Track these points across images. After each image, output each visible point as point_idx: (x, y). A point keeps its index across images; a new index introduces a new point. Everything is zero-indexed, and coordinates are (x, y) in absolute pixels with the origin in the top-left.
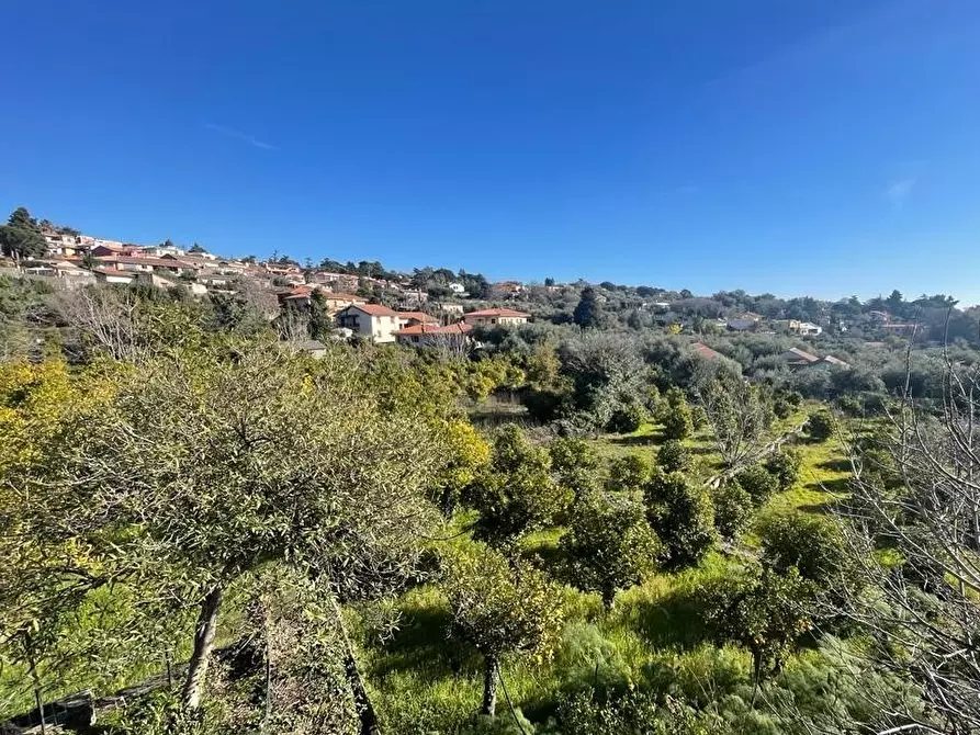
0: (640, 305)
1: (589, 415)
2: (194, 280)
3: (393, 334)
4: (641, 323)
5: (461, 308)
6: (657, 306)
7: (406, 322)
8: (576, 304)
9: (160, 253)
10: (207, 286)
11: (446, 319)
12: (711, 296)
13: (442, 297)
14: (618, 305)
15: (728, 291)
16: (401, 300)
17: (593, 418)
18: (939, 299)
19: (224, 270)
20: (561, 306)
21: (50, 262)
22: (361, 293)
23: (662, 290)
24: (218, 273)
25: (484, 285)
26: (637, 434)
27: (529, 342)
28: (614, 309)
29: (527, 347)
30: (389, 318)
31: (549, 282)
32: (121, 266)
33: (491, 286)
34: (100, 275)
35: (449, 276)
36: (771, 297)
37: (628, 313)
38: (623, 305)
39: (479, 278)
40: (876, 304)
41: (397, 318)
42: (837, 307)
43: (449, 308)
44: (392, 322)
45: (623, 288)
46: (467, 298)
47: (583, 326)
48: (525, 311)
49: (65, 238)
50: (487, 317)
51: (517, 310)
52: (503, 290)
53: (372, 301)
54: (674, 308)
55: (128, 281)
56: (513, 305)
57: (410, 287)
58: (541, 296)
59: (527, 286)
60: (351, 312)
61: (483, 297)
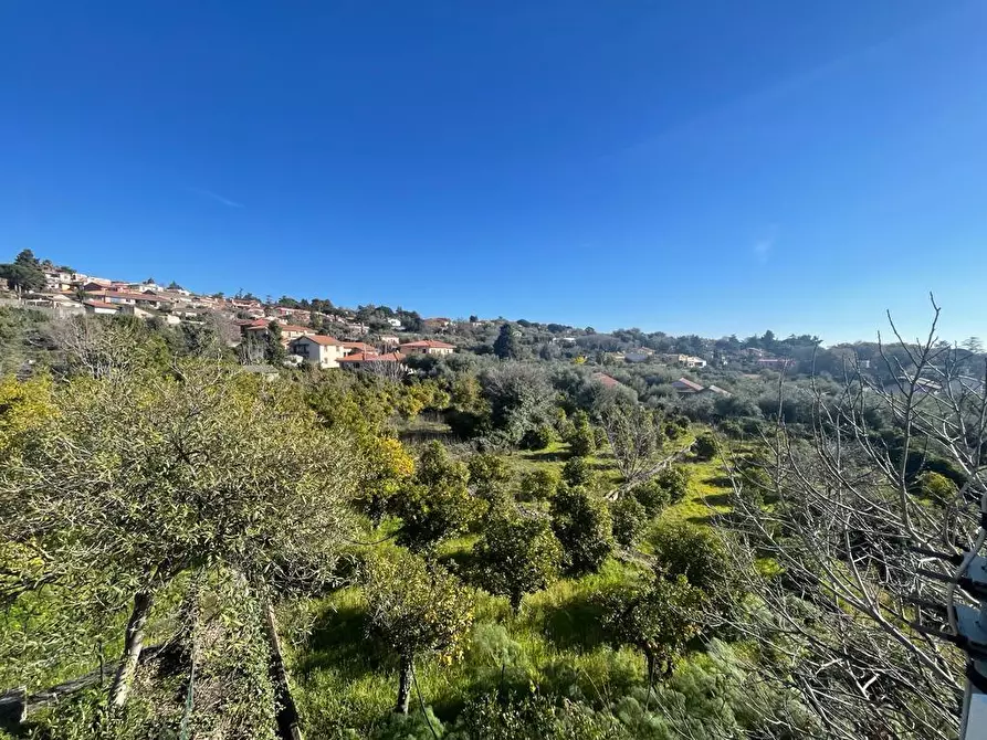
0: (550, 339)
1: (504, 434)
2: (170, 312)
3: (337, 361)
4: (551, 355)
5: (397, 340)
6: (565, 341)
7: (350, 350)
8: (496, 338)
9: (142, 289)
10: (180, 317)
11: (384, 349)
12: (611, 332)
13: (381, 330)
14: (532, 339)
15: (626, 329)
16: (346, 332)
17: (507, 436)
18: (805, 338)
19: (196, 304)
20: (483, 340)
21: (47, 295)
22: (313, 326)
23: (570, 327)
24: (191, 307)
25: (418, 320)
26: (546, 451)
27: (454, 369)
28: (529, 343)
29: (453, 373)
30: (334, 348)
31: (473, 319)
32: (108, 300)
33: (423, 321)
34: (90, 307)
35: (389, 313)
36: (663, 335)
37: (540, 346)
39: (413, 315)
40: (753, 342)
41: (341, 348)
42: (719, 344)
43: (387, 339)
44: (338, 350)
45: (536, 325)
46: (403, 331)
47: (501, 357)
48: (452, 344)
49: (62, 276)
50: (419, 347)
51: (446, 342)
52: (434, 325)
53: (321, 333)
54: (579, 343)
55: (113, 312)
56: (442, 337)
57: (354, 321)
58: (466, 331)
59: (454, 322)
60: (302, 342)
61: (417, 331)
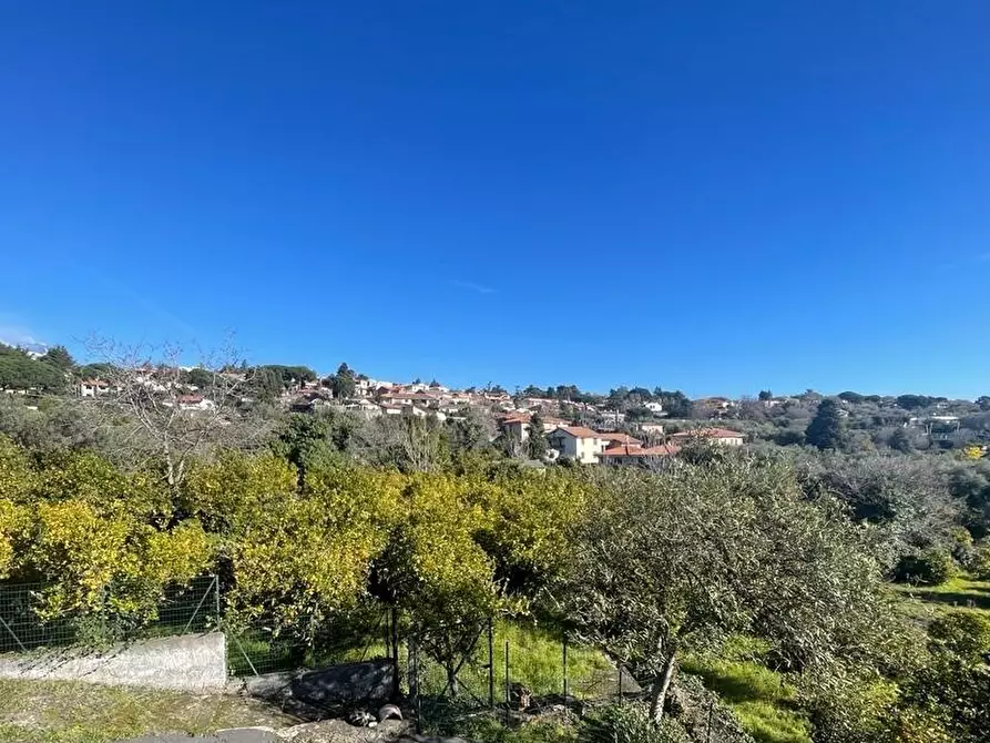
0: (906, 420)
2: (437, 409)
3: (595, 455)
4: (910, 443)
5: (660, 428)
6: (936, 421)
7: (607, 443)
9: (416, 389)
10: (446, 414)
11: (646, 441)
13: (641, 418)
14: (869, 421)
16: (599, 421)
19: (456, 400)
20: (784, 424)
22: (564, 416)
23: (940, 400)
24: (453, 403)
25: (685, 402)
26: (943, 589)
28: (863, 426)
30: (591, 440)
31: (764, 396)
32: (394, 401)
33: (692, 403)
34: (384, 408)
35: (645, 395)
37: (887, 431)
38: (877, 421)
39: (677, 395)
41: (599, 440)
43: (649, 429)
44: (595, 443)
45: (875, 399)
46: (666, 417)
47: (821, 448)
48: (740, 431)
49: (362, 382)
51: (730, 429)
53: (575, 424)
54: (965, 423)
55: (398, 412)
56: (720, 423)
57: (604, 408)
58: (757, 412)
59: (736, 402)
60: (557, 434)
61: (684, 415)
